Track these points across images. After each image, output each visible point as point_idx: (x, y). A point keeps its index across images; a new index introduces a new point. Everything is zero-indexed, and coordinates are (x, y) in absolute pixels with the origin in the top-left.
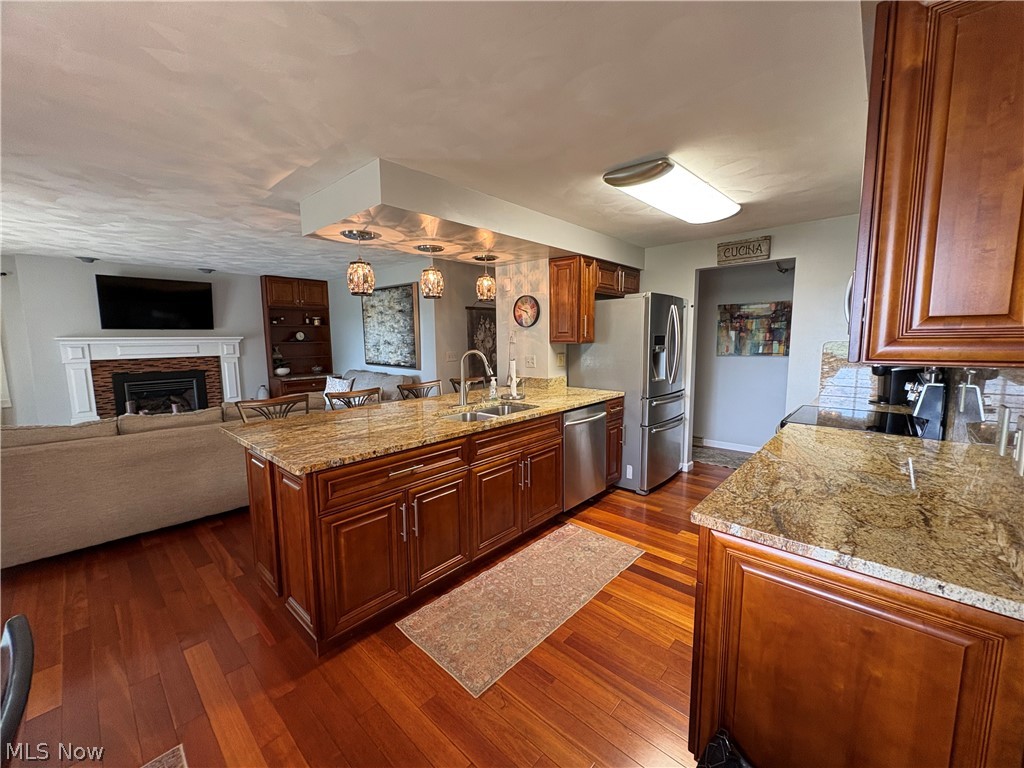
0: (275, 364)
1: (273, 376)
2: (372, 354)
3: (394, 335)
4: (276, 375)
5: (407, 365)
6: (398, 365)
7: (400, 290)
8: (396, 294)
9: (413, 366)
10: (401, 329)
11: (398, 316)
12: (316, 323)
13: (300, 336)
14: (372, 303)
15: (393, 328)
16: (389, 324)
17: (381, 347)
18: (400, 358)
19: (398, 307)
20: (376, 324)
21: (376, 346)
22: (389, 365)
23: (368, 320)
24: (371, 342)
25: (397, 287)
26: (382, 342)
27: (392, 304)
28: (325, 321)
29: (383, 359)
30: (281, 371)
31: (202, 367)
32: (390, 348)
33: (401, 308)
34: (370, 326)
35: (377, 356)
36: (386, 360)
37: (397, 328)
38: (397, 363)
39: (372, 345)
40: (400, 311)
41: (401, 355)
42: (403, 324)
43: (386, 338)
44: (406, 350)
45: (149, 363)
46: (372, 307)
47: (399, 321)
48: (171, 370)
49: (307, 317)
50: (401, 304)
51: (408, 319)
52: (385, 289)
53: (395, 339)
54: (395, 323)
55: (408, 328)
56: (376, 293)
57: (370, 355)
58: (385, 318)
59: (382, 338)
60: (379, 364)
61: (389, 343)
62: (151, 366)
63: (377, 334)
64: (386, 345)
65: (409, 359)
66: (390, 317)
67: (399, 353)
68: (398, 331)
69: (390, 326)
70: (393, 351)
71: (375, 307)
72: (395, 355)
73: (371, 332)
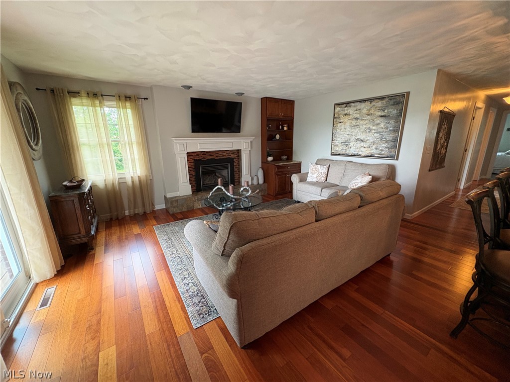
0: (266, 154)
1: (264, 162)
2: (339, 149)
3: (370, 134)
4: (267, 161)
5: (383, 156)
6: (371, 156)
7: (387, 100)
8: (379, 104)
9: (391, 157)
10: (381, 130)
11: (378, 121)
12: (285, 128)
13: (278, 137)
14: (346, 112)
15: (370, 130)
16: (365, 126)
17: (351, 144)
18: (374, 151)
19: (380, 113)
20: (349, 129)
21: (346, 143)
22: (360, 156)
23: (339, 125)
24: (339, 139)
25: (382, 98)
26: (353, 139)
27: (372, 111)
28: (291, 127)
29: (351, 152)
30: (270, 159)
31: (232, 156)
32: (363, 144)
33: (383, 114)
34: (341, 129)
35: (346, 150)
36: (355, 153)
37: (375, 130)
38: (370, 155)
39: (340, 142)
40: (382, 116)
41: (376, 149)
42: (384, 126)
43: (359, 137)
44: (383, 145)
45: (210, 154)
46: (346, 115)
47: (378, 124)
48: (219, 158)
49: (280, 125)
50: (383, 111)
51: (392, 122)
52: (366, 101)
53: (371, 138)
54: (374, 126)
55: (391, 129)
56: (353, 104)
57: (337, 149)
58: (361, 122)
59: (354, 137)
60: (347, 155)
61: (362, 141)
62: (210, 155)
63: (348, 135)
64: (359, 142)
65: (386, 152)
66: (367, 122)
67: (374, 147)
68: (375, 131)
69: (365, 128)
70: (366, 146)
71: (349, 115)
72: (368, 149)
73: (342, 133)
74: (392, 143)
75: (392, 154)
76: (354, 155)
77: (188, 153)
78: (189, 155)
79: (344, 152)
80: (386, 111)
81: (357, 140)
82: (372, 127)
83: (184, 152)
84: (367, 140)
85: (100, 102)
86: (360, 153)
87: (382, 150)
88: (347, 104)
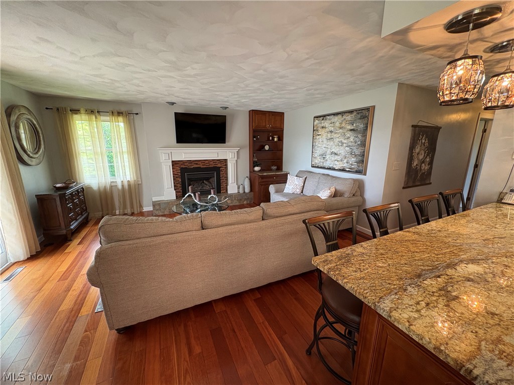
0: (254, 164)
1: (252, 171)
2: (318, 161)
3: (342, 148)
4: (254, 171)
5: (353, 170)
6: (343, 170)
7: (355, 113)
8: (349, 117)
9: (358, 172)
10: (350, 144)
11: (349, 134)
12: (276, 139)
13: (267, 148)
14: (323, 125)
15: (342, 143)
16: (338, 140)
17: (328, 157)
18: (345, 165)
19: (349, 127)
20: (325, 141)
21: (323, 156)
22: (334, 169)
23: (318, 137)
24: (318, 152)
25: (351, 112)
26: (328, 152)
27: (343, 125)
28: (281, 139)
29: (327, 165)
30: (257, 169)
31: (219, 165)
32: (337, 157)
33: (352, 128)
34: (319, 142)
35: (323, 162)
36: (331, 166)
37: (346, 143)
38: (342, 168)
39: (319, 154)
40: (351, 130)
41: (347, 163)
42: (353, 140)
43: (333, 150)
44: (353, 159)
45: (196, 162)
46: (323, 127)
47: (349, 138)
48: (205, 166)
49: (271, 136)
50: (353, 125)
51: (360, 136)
52: (338, 114)
53: (343, 151)
54: (345, 139)
55: (359, 143)
56: (328, 117)
57: (316, 161)
58: (335, 136)
59: (329, 150)
60: (324, 168)
61: (336, 154)
62: (197, 164)
63: (325, 147)
64: (333, 155)
65: (355, 166)
66: (339, 135)
67: (345, 161)
68: (346, 145)
69: (338, 141)
70: (339, 160)
71: (325, 128)
72: (341, 163)
73: (319, 145)
74: (360, 157)
75: (361, 168)
76: (329, 169)
77: (173, 162)
78: (174, 163)
79: (321, 165)
80: (354, 125)
81: (332, 153)
82: (343, 141)
83: (168, 161)
84: (340, 154)
85: (96, 118)
86: (335, 166)
87: (352, 165)
88: (324, 117)
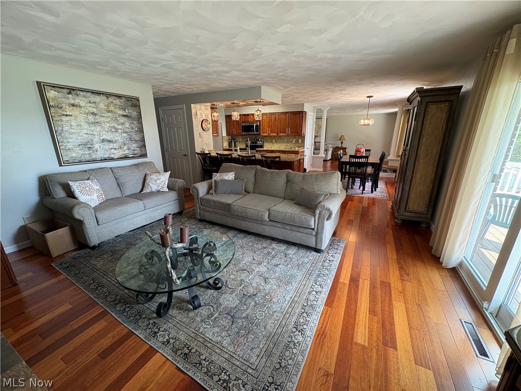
2: (77, 154)
3: (117, 134)
5: (137, 155)
6: (126, 158)
7: (124, 99)
8: (117, 102)
9: (143, 156)
10: (127, 130)
11: (122, 120)
14: (73, 102)
15: (117, 130)
16: (108, 125)
17: (96, 146)
18: (127, 152)
19: (121, 112)
20: (85, 125)
21: (87, 146)
22: (112, 159)
23: (65, 118)
24: (73, 140)
25: (119, 96)
26: (96, 139)
27: (112, 108)
29: (100, 155)
32: (112, 145)
33: (125, 114)
34: (71, 125)
35: (89, 154)
36: (106, 156)
37: (121, 129)
38: (123, 156)
39: (76, 144)
40: (124, 116)
41: (128, 149)
42: (129, 126)
43: (104, 137)
44: (134, 145)
46: (73, 105)
47: (123, 124)
50: (124, 111)
51: (135, 122)
52: (100, 94)
53: (119, 138)
54: (118, 125)
55: (136, 129)
56: (82, 93)
57: (74, 155)
58: (102, 119)
59: (97, 137)
60: (94, 161)
61: (110, 141)
63: (87, 134)
64: (105, 143)
65: (138, 151)
66: (109, 119)
67: (125, 148)
68: (122, 131)
69: (110, 127)
70: (117, 147)
71: (80, 107)
72: (120, 150)
73: (73, 131)
74: (141, 143)
75: (144, 152)
76: (105, 160)
79: (87, 157)
80: (127, 111)
81: (103, 141)
82: (117, 126)
84: (116, 140)
86: (112, 156)
87: (134, 150)
88: (71, 90)
